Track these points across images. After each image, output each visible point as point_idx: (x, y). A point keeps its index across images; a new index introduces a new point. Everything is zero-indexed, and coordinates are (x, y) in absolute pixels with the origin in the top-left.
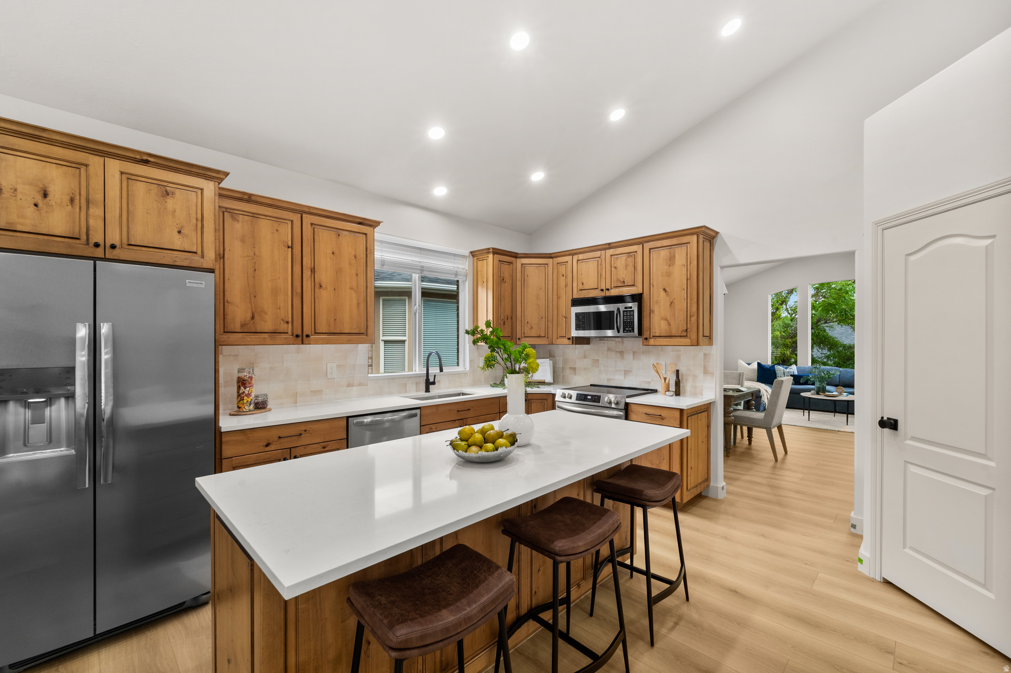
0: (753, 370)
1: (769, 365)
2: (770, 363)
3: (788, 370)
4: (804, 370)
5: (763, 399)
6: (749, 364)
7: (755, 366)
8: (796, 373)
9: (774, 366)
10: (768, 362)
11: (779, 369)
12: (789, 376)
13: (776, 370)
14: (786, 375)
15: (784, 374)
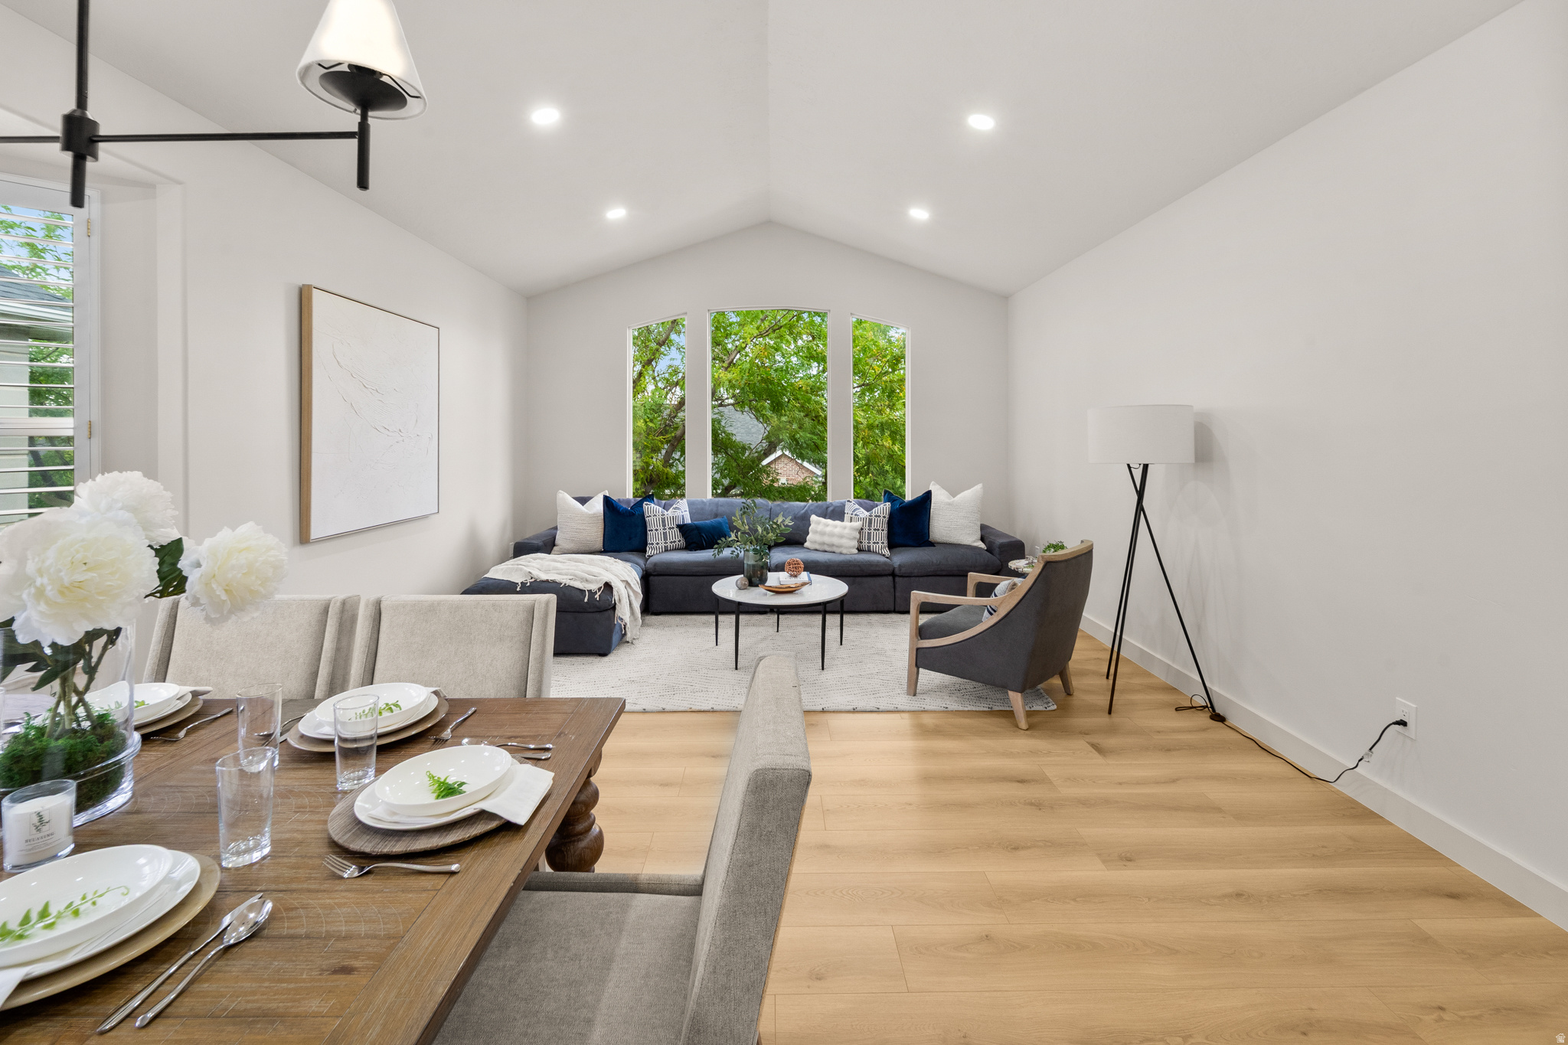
0: (594, 516)
1: (628, 501)
2: (629, 495)
3: (670, 513)
4: (702, 509)
5: (618, 613)
6: (583, 501)
7: (597, 506)
8: (688, 521)
9: (639, 504)
10: (627, 491)
11: (652, 509)
12: (673, 528)
13: (646, 515)
14: (667, 527)
15: (664, 525)
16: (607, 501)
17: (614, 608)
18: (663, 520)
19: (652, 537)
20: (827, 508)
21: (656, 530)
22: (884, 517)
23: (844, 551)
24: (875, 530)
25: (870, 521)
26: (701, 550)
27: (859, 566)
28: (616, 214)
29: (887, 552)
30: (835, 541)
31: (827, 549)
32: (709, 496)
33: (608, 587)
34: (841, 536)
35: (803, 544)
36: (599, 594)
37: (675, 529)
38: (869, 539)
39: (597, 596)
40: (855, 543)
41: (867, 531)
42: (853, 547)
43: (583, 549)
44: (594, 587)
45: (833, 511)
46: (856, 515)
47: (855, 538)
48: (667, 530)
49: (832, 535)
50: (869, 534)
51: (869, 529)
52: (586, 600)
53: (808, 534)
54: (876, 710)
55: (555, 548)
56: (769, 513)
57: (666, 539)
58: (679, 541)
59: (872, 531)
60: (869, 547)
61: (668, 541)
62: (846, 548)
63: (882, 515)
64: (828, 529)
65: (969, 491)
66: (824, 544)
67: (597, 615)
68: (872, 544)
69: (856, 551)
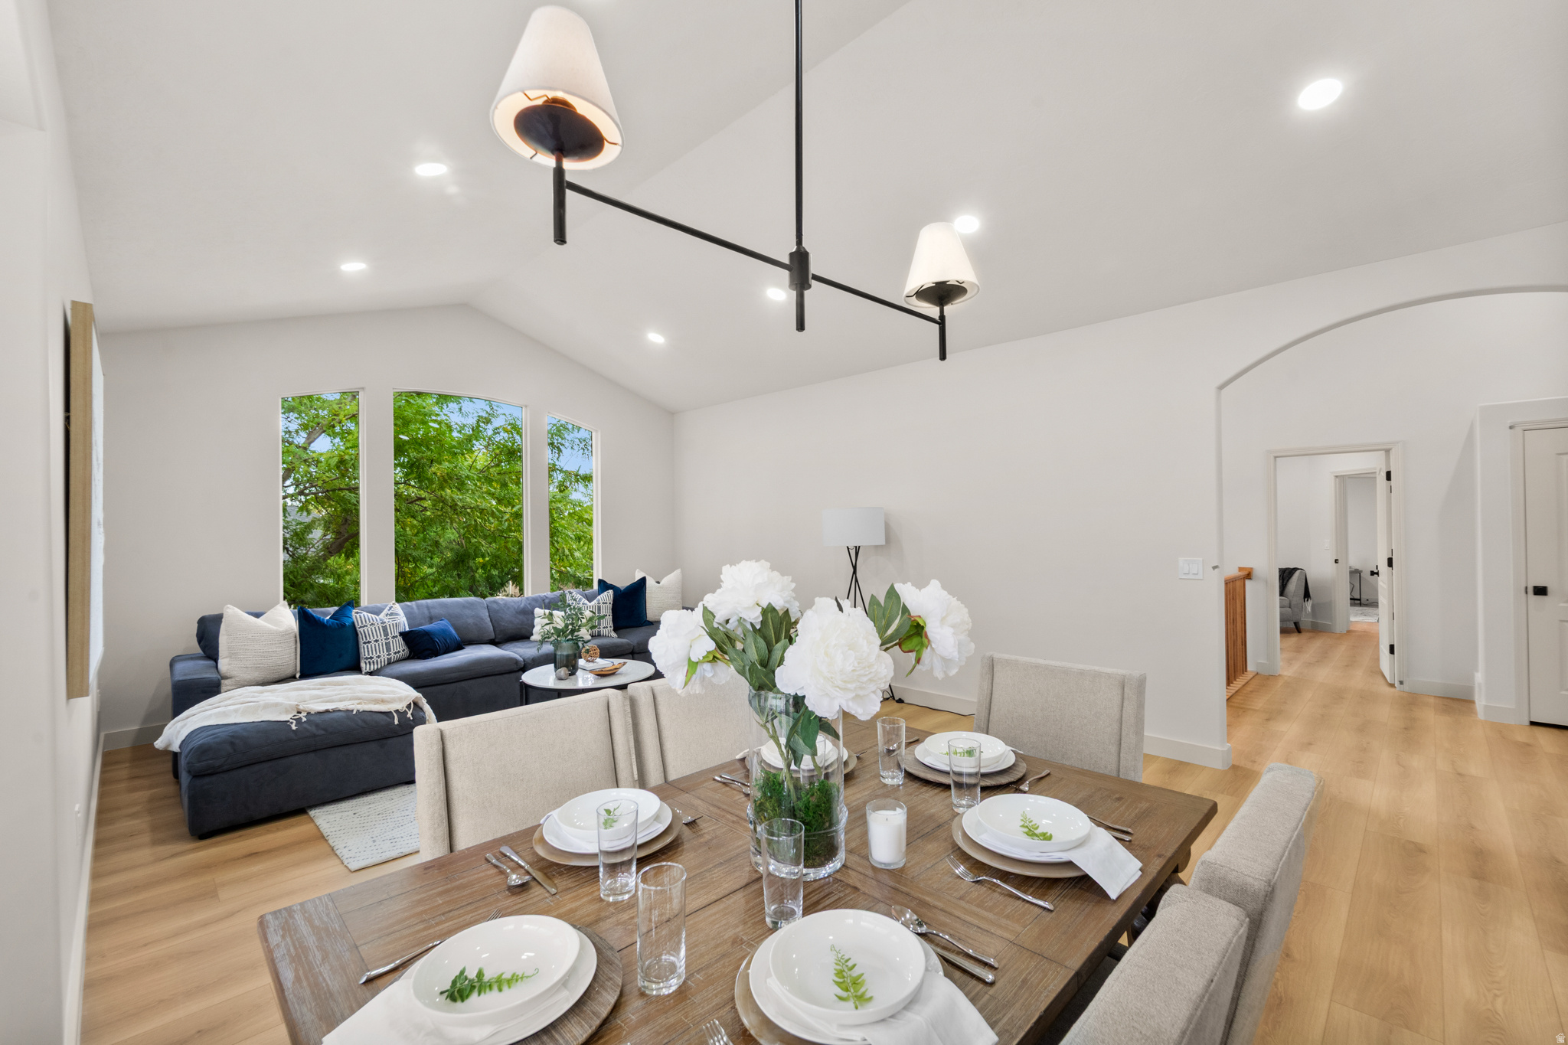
0: (285, 634)
8: (407, 627)
11: (366, 618)
12: (396, 636)
13: (359, 625)
14: (390, 636)
15: (386, 634)
16: (303, 612)
18: (385, 629)
19: (365, 651)
21: (376, 641)
22: (610, 603)
26: (436, 656)
28: (353, 267)
29: (614, 634)
35: (529, 638)
37: (399, 637)
39: (409, 715)
41: (597, 617)
45: (549, 603)
52: (396, 722)
53: (534, 626)
56: (487, 611)
57: (388, 649)
58: (403, 651)
61: (392, 652)
63: (606, 603)
65: (673, 574)
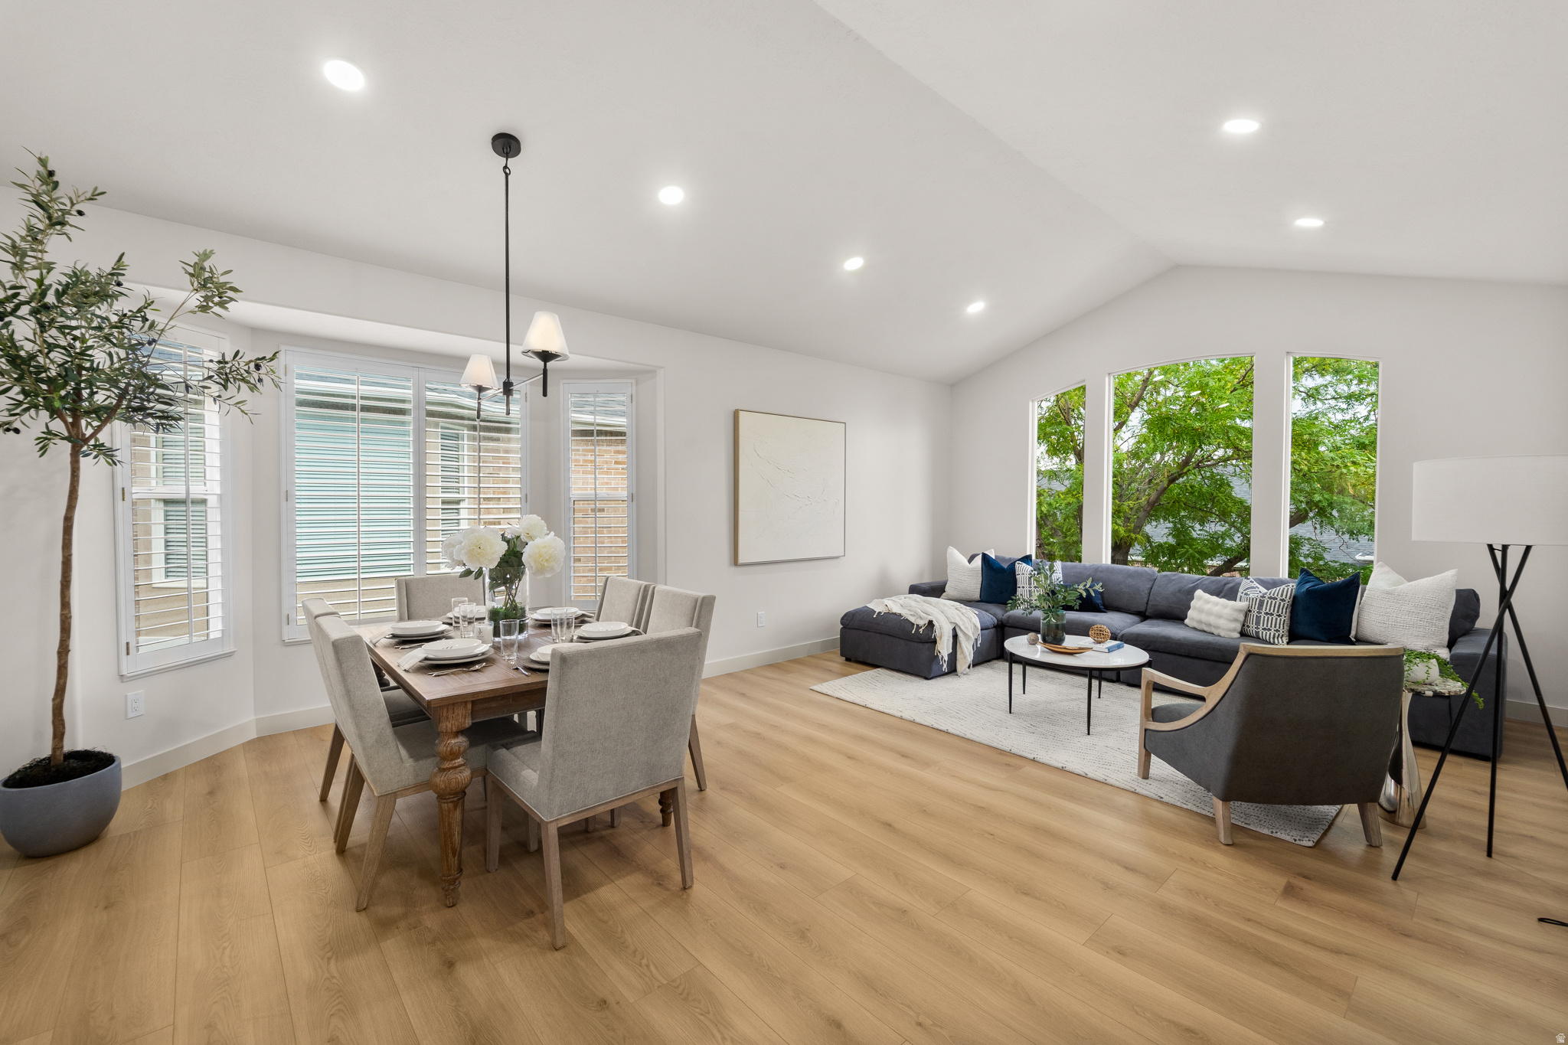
0: (973, 570)
1: (1007, 560)
5: (939, 646)
6: (968, 558)
7: (977, 561)
9: (1014, 563)
11: (1022, 568)
13: (1017, 573)
14: (1032, 585)
15: (1030, 584)
16: (985, 557)
17: (935, 642)
18: (1029, 579)
20: (1225, 584)
21: (1023, 587)
22: (1283, 600)
23: (1222, 634)
24: (1267, 614)
25: (1261, 603)
27: (1220, 650)
29: (1286, 643)
30: (1212, 620)
31: (1206, 629)
32: (1109, 561)
33: (931, 623)
34: (1220, 616)
35: (1179, 619)
36: (923, 628)
38: (1258, 623)
39: (921, 630)
40: (1238, 626)
41: (1256, 614)
42: (1234, 630)
43: (964, 596)
44: (921, 623)
46: (1246, 594)
47: (1236, 620)
48: (1033, 589)
49: (1209, 613)
50: (1258, 618)
51: (1259, 613)
52: (913, 632)
53: (1190, 609)
54: (1104, 781)
55: (944, 594)
56: (1151, 583)
59: (1263, 615)
60: (1257, 633)
62: (1224, 629)
63: (1279, 597)
64: (1207, 607)
66: (1200, 622)
67: (920, 645)
68: (1260, 630)
69: (1238, 635)
